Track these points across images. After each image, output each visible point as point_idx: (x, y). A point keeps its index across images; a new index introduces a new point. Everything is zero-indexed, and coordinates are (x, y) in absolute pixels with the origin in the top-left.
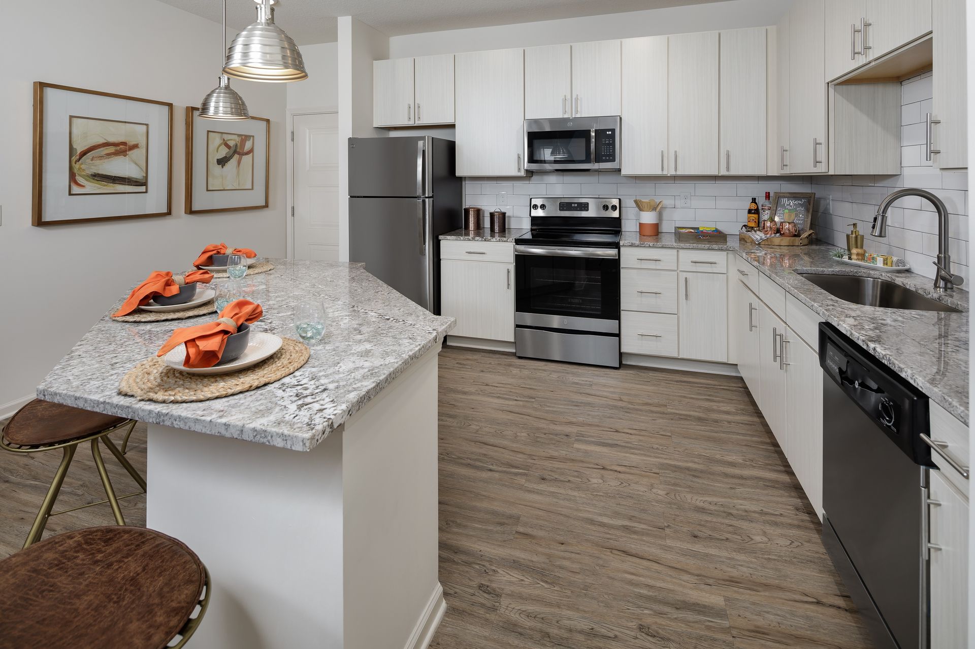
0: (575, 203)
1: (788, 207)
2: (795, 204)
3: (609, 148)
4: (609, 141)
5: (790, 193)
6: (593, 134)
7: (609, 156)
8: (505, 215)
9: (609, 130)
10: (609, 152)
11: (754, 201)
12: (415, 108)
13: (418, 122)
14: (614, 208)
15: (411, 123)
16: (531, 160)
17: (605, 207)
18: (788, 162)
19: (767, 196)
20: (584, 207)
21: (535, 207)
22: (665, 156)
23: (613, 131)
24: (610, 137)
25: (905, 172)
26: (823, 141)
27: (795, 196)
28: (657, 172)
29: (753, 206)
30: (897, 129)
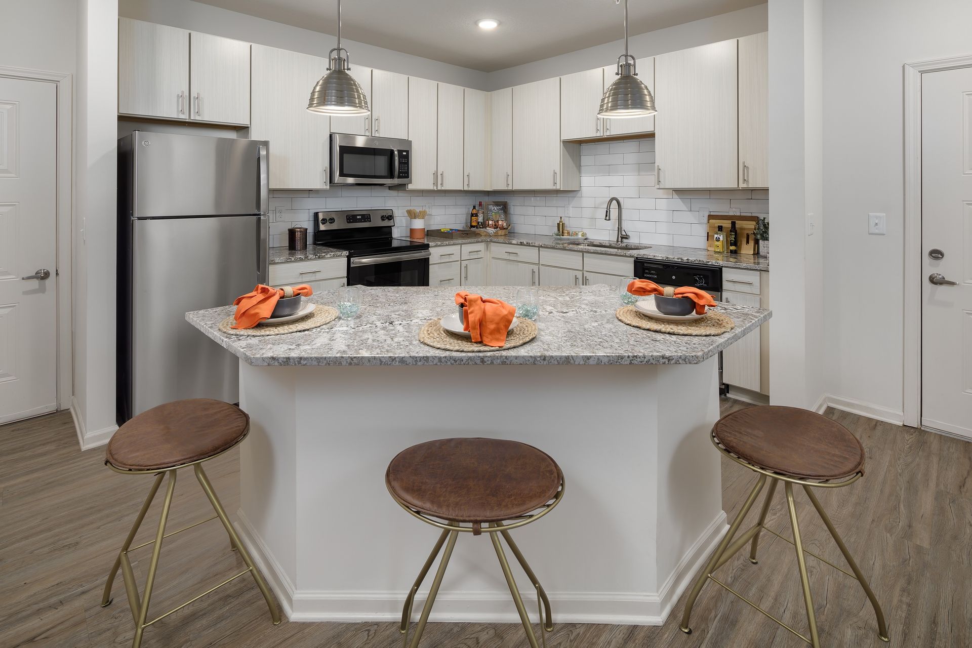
0: (359, 215)
1: (494, 211)
2: (497, 209)
3: (405, 166)
4: (405, 160)
5: (493, 202)
6: (396, 153)
7: (405, 173)
8: (307, 231)
9: (405, 151)
10: (405, 170)
11: (474, 207)
12: (189, 99)
13: (195, 118)
14: (390, 217)
15: (184, 117)
16: (342, 174)
17: (383, 218)
18: (510, 182)
19: (480, 204)
20: (366, 217)
21: (324, 221)
22: (436, 175)
23: (407, 152)
24: (405, 157)
25: (584, 189)
26: (558, 172)
27: (497, 204)
28: (430, 187)
29: (474, 212)
30: (579, 167)
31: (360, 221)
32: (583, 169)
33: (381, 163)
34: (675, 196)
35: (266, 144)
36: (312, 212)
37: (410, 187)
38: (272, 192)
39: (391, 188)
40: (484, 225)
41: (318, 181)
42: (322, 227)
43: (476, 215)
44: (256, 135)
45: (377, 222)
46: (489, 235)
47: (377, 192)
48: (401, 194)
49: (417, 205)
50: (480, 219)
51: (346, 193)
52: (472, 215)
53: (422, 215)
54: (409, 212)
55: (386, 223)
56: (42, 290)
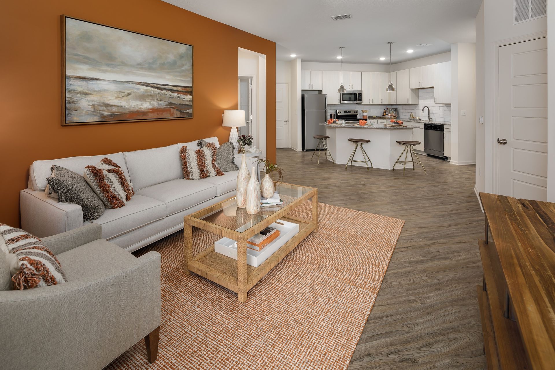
0: (348, 111)
1: (392, 111)
3: (360, 98)
6: (357, 94)
7: (360, 100)
11: (385, 110)
12: (311, 85)
13: (312, 89)
14: (357, 112)
15: (310, 89)
16: (343, 101)
17: (355, 112)
18: (396, 102)
19: (387, 109)
20: (350, 112)
21: (338, 113)
22: (370, 100)
23: (361, 94)
24: (360, 95)
25: (420, 104)
26: (409, 98)
27: (393, 109)
28: (369, 103)
29: (385, 111)
30: (418, 97)
31: (348, 113)
32: (420, 97)
33: (353, 96)
34: (445, 106)
35: (327, 95)
36: (336, 110)
37: (362, 103)
38: (328, 105)
39: (357, 104)
40: (388, 115)
41: (337, 102)
42: (338, 114)
43: (385, 112)
44: (323, 93)
45: (352, 113)
46: (388, 118)
47: (353, 105)
48: (360, 105)
49: (365, 108)
50: (387, 114)
51: (345, 105)
52: (384, 112)
53: (366, 112)
54: (362, 111)
55: (356, 114)
56: (286, 124)
